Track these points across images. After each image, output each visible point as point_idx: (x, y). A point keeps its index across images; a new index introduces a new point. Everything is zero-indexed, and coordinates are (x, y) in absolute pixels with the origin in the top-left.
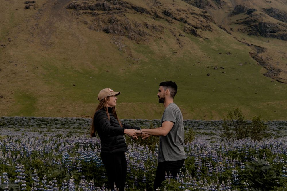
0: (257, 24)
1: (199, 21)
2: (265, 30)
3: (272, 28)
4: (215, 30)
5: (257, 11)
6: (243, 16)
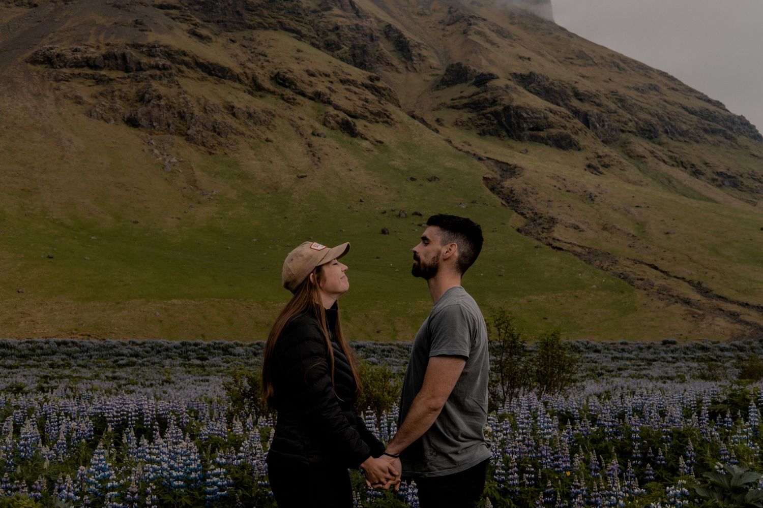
0: (500, 108)
1: (360, 99)
2: (518, 123)
3: (535, 120)
4: (401, 123)
5: (498, 78)
6: (467, 90)
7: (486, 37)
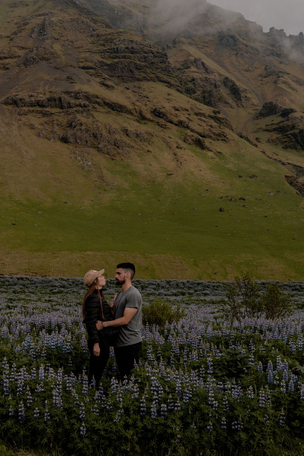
0: (297, 131)
1: (207, 125)
4: (233, 140)
5: (296, 111)
6: (276, 119)
7: (289, 85)
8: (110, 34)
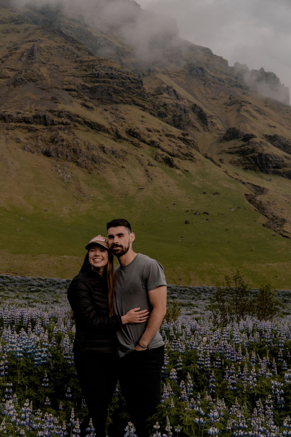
0: (256, 155)
1: (176, 146)
2: (266, 163)
3: (276, 162)
4: (199, 160)
5: (256, 137)
6: (238, 143)
7: (250, 113)
8: (92, 61)
